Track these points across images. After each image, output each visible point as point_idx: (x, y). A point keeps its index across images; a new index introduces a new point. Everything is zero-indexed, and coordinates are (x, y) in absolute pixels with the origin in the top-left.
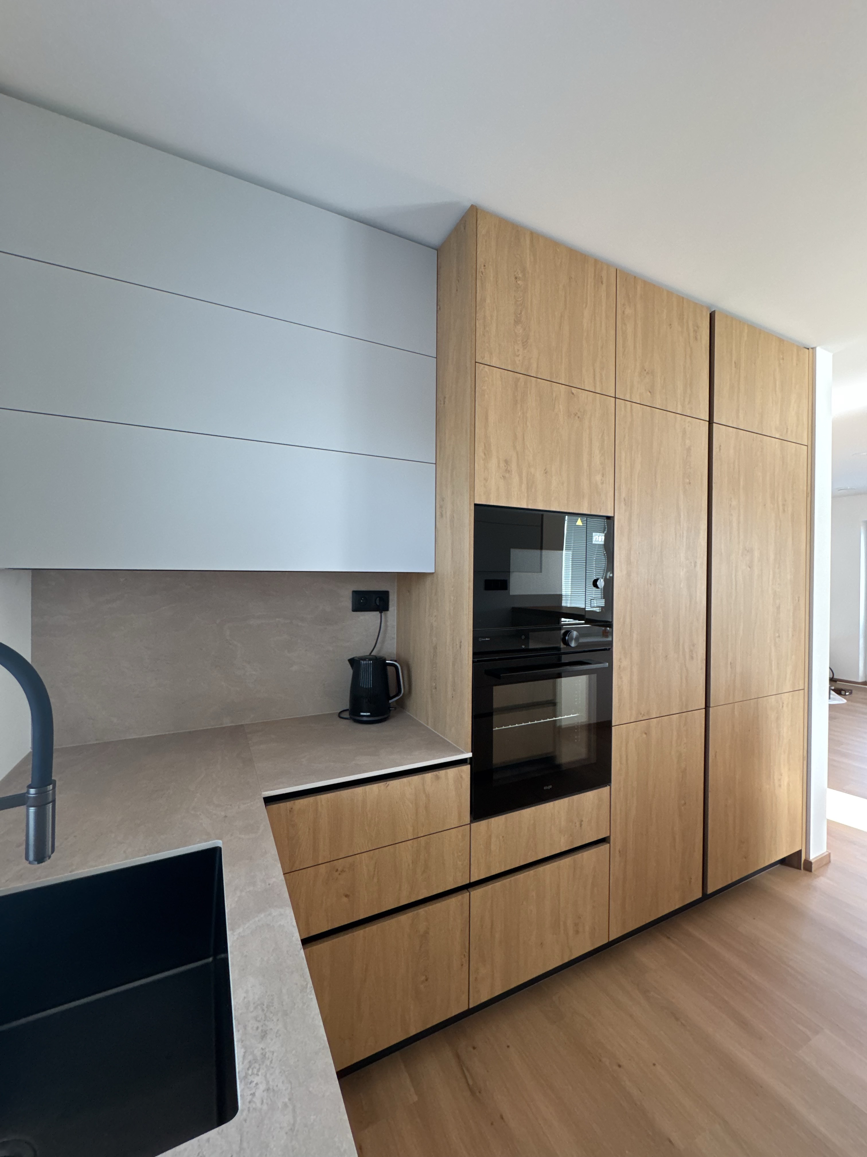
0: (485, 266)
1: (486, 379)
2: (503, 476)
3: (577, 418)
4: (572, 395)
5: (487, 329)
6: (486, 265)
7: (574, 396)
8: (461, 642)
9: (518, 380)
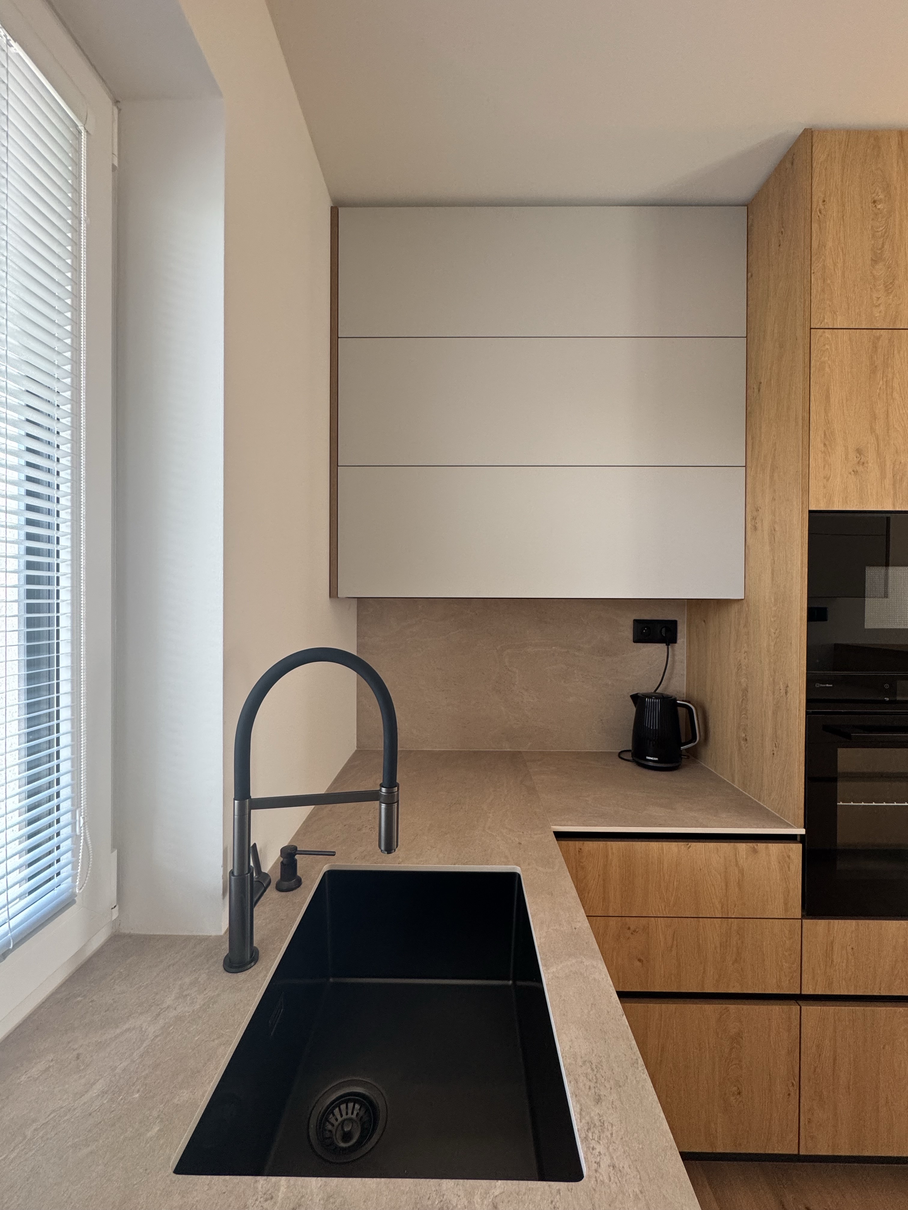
0: (824, 201)
1: (827, 347)
2: (853, 471)
5: (829, 282)
6: (826, 199)
8: (787, 686)
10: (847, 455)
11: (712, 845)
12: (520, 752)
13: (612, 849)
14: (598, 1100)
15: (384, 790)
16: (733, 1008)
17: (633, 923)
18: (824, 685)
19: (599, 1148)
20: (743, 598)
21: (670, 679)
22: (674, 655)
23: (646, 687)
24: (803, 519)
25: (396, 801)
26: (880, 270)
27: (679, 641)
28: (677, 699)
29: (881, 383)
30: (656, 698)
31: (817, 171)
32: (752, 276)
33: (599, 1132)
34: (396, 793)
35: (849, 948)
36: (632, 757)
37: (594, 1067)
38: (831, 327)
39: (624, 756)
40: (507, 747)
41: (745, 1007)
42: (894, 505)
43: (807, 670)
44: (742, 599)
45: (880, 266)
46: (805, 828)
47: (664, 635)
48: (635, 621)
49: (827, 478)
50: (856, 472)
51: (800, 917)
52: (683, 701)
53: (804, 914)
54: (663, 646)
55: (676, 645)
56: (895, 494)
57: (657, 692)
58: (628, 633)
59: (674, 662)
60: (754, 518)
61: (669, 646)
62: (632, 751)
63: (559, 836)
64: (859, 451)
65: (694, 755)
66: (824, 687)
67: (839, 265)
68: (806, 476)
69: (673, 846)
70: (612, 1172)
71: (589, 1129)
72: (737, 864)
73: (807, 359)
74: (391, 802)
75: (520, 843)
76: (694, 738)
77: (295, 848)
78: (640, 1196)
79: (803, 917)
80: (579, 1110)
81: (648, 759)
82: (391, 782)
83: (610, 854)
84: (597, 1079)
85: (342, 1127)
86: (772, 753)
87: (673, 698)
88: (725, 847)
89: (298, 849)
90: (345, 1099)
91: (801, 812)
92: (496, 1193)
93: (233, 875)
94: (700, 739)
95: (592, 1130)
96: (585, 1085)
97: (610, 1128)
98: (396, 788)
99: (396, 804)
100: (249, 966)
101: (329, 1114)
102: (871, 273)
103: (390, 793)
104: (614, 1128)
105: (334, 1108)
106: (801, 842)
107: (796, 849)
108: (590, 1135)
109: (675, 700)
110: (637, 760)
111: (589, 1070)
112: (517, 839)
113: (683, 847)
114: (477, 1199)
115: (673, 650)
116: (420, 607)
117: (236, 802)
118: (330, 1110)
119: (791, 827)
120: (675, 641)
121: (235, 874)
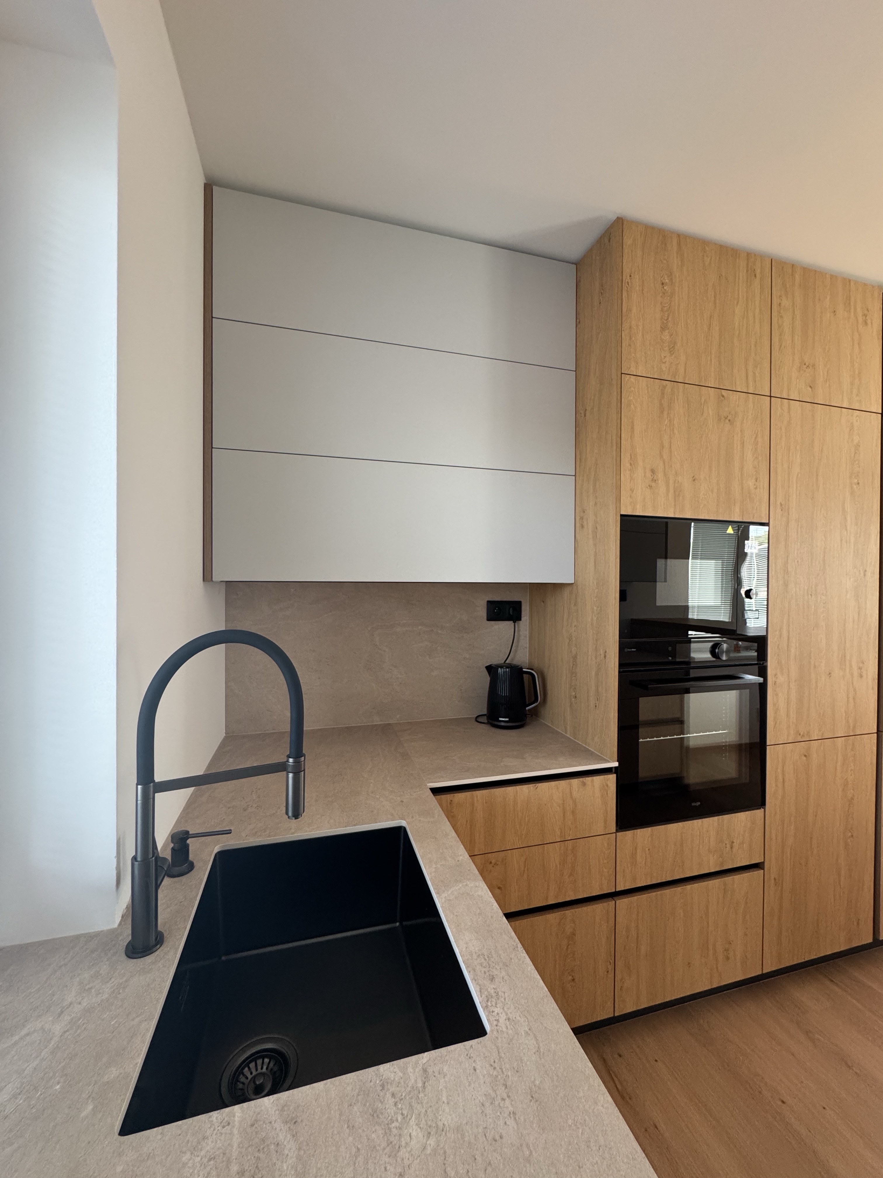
2: (649, 486)
3: (727, 421)
4: (722, 397)
7: (725, 398)
9: (664, 387)
10: (645, 473)
11: (553, 784)
12: (390, 724)
13: (477, 797)
14: (492, 979)
15: (291, 760)
16: (569, 913)
17: (492, 857)
18: (630, 650)
19: (496, 1010)
20: (573, 582)
21: (516, 651)
22: (519, 631)
23: (497, 659)
24: (617, 521)
25: (303, 769)
26: (666, 336)
27: (522, 619)
28: (523, 667)
29: (666, 422)
30: (507, 668)
31: (626, 251)
32: (579, 322)
33: (496, 1000)
34: (303, 762)
35: (647, 849)
36: (487, 719)
37: (486, 957)
38: (635, 374)
39: (480, 720)
40: (377, 721)
41: (577, 910)
42: (674, 513)
43: (619, 638)
44: (572, 584)
45: (666, 333)
46: (618, 761)
47: (512, 614)
48: (489, 603)
49: (632, 490)
50: (651, 487)
51: (615, 831)
52: (527, 669)
53: (618, 829)
54: (511, 623)
55: (521, 622)
56: (675, 505)
57: (506, 662)
58: (483, 612)
59: (519, 636)
60: (582, 518)
61: (516, 623)
62: (487, 715)
63: (436, 791)
64: (653, 471)
65: (535, 714)
66: (630, 651)
67: (641, 328)
68: (619, 487)
69: (525, 788)
70: (508, 1023)
71: (487, 1001)
72: (571, 797)
73: (619, 398)
74: (298, 771)
75: (402, 801)
76: (536, 700)
77: (187, 832)
78: (529, 1032)
79: (617, 831)
80: (478, 990)
81: (501, 720)
82: (297, 752)
83: (475, 802)
84: (489, 964)
85: (254, 1083)
86: (595, 705)
87: (520, 667)
88: (563, 784)
89: (190, 833)
90: (253, 1058)
91: (615, 749)
92: (424, 1062)
93: (137, 861)
94: (540, 700)
95: (490, 1000)
96: (481, 971)
97: (503, 994)
98: (303, 757)
99: (303, 772)
100: (155, 949)
101: (239, 1075)
102: (661, 337)
103: (297, 763)
104: (506, 994)
105: (243, 1069)
106: (615, 773)
107: (612, 778)
108: (489, 1004)
109: (521, 668)
110: (490, 721)
111: (483, 960)
112: (399, 798)
113: (532, 788)
114: (410, 1070)
115: (519, 627)
116: (292, 590)
117: (139, 787)
118: (239, 1071)
119: (609, 762)
120: (520, 619)
121: (139, 859)
